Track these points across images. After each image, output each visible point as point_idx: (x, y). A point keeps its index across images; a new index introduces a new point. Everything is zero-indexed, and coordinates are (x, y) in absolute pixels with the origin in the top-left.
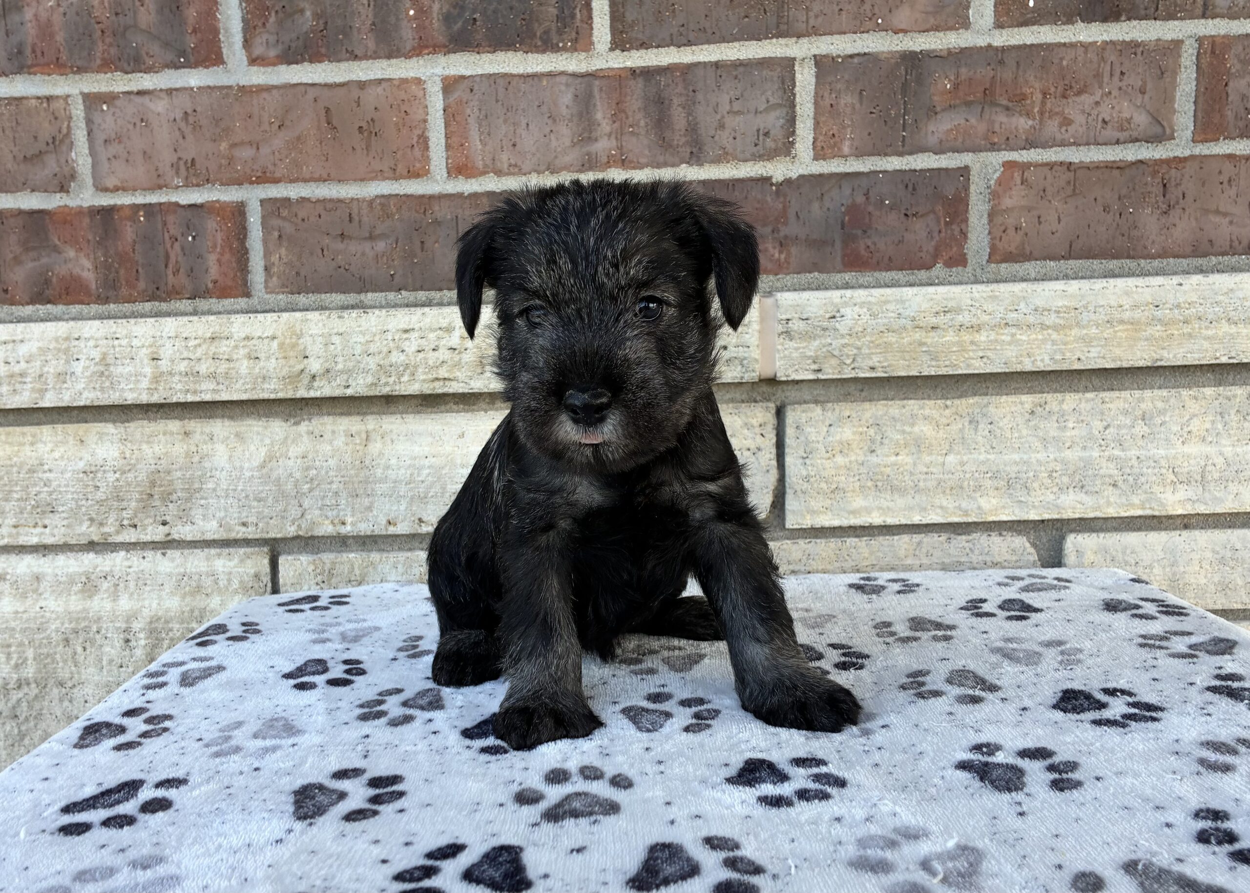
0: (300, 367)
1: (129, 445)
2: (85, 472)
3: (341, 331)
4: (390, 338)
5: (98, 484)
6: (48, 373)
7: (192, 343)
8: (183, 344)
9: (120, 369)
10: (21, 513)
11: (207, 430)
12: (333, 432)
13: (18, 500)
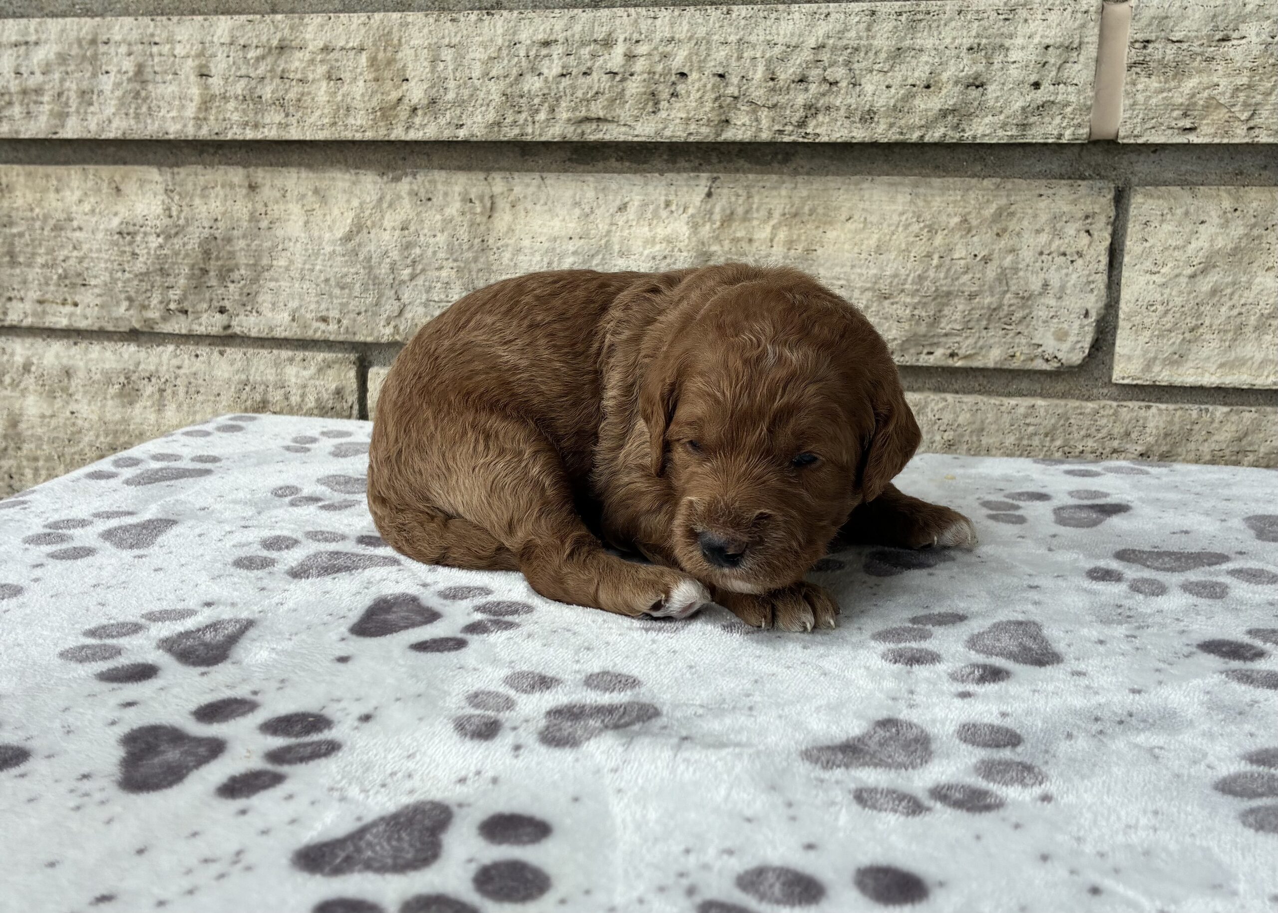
0: (394, 95)
1: (177, 198)
2: (120, 233)
3: (454, 41)
4: (522, 53)
5: (137, 251)
6: (69, 90)
7: (252, 54)
8: (241, 54)
9: (161, 89)
10: (47, 284)
11: (278, 183)
12: (446, 194)
13: (43, 266)
